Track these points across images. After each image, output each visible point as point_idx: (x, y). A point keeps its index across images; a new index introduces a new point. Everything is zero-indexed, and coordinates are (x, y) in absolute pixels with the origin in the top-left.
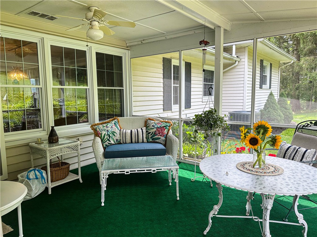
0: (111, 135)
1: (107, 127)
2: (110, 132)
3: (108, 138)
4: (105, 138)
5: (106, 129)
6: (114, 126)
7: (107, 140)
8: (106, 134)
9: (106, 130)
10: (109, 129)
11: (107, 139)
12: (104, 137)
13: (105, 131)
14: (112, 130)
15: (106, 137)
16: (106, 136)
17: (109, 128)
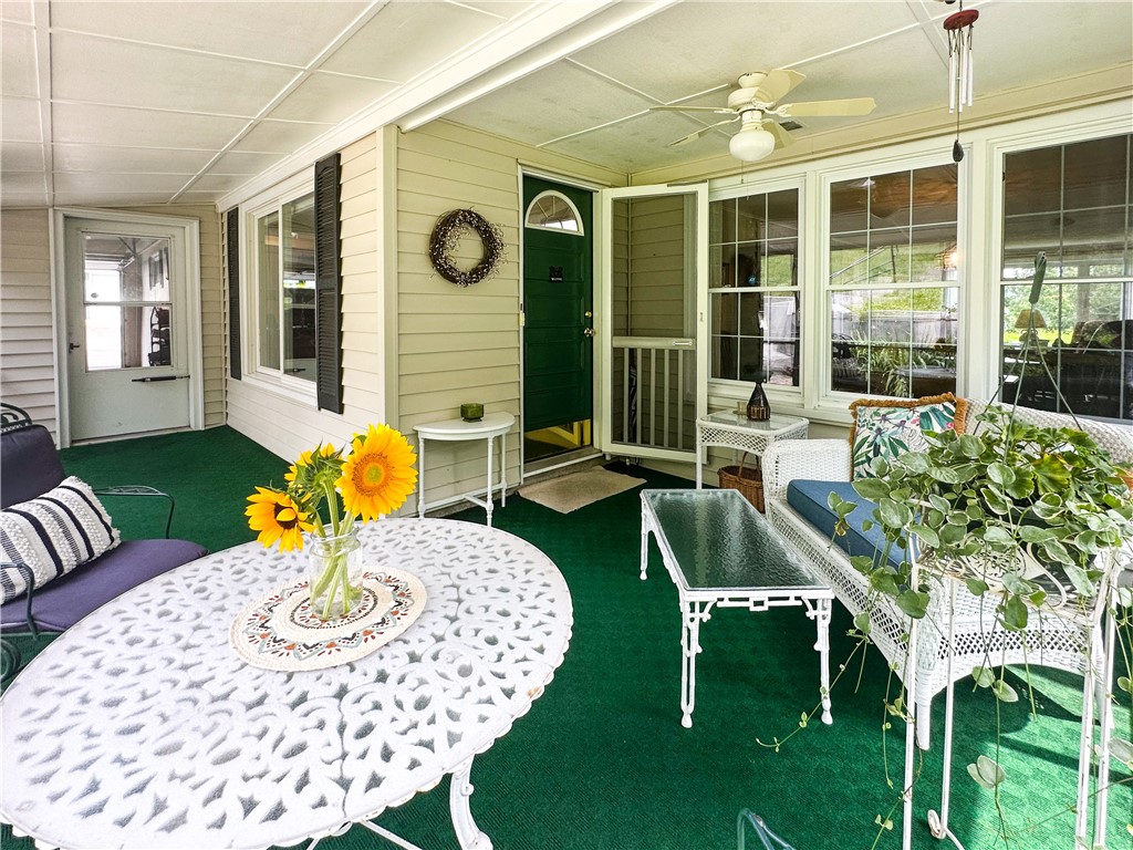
0: (883, 450)
1: (884, 418)
2: (886, 439)
3: (871, 455)
4: (859, 453)
5: (877, 424)
6: (914, 422)
7: (864, 458)
8: (870, 440)
9: (875, 428)
10: (889, 428)
11: (868, 457)
12: (860, 446)
13: (871, 429)
14: (895, 433)
15: (864, 449)
16: (866, 445)
17: (887, 424)
